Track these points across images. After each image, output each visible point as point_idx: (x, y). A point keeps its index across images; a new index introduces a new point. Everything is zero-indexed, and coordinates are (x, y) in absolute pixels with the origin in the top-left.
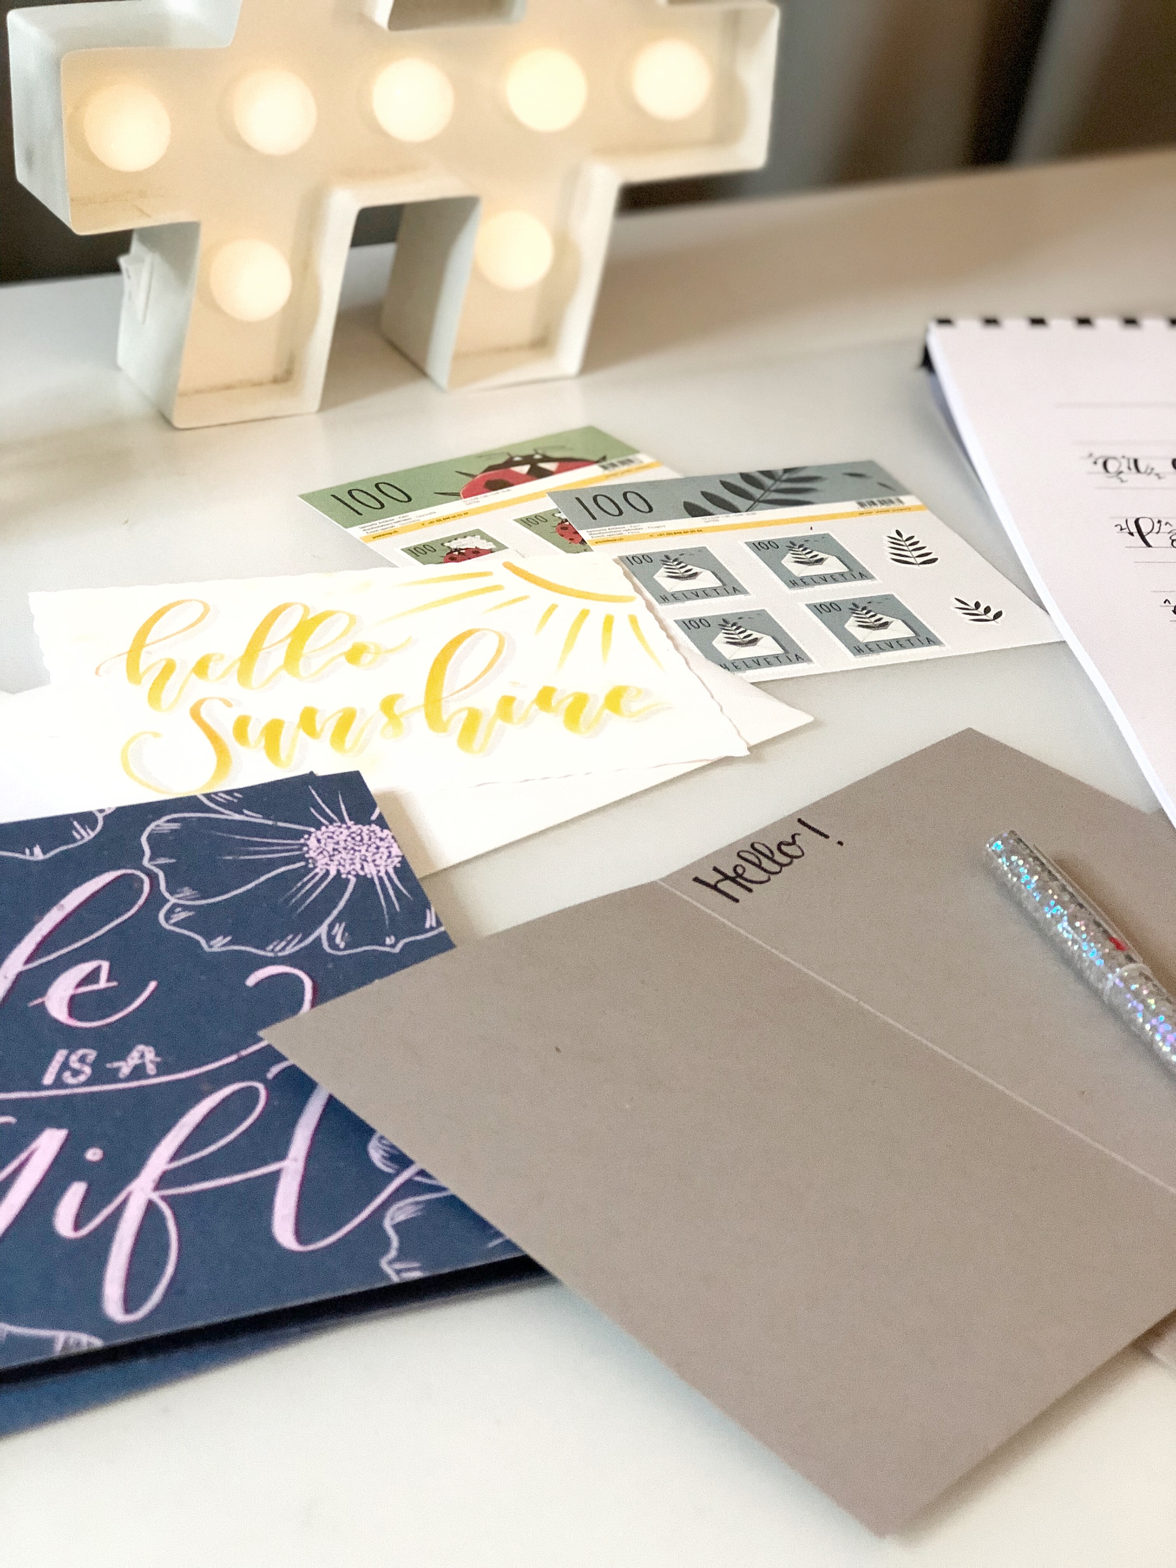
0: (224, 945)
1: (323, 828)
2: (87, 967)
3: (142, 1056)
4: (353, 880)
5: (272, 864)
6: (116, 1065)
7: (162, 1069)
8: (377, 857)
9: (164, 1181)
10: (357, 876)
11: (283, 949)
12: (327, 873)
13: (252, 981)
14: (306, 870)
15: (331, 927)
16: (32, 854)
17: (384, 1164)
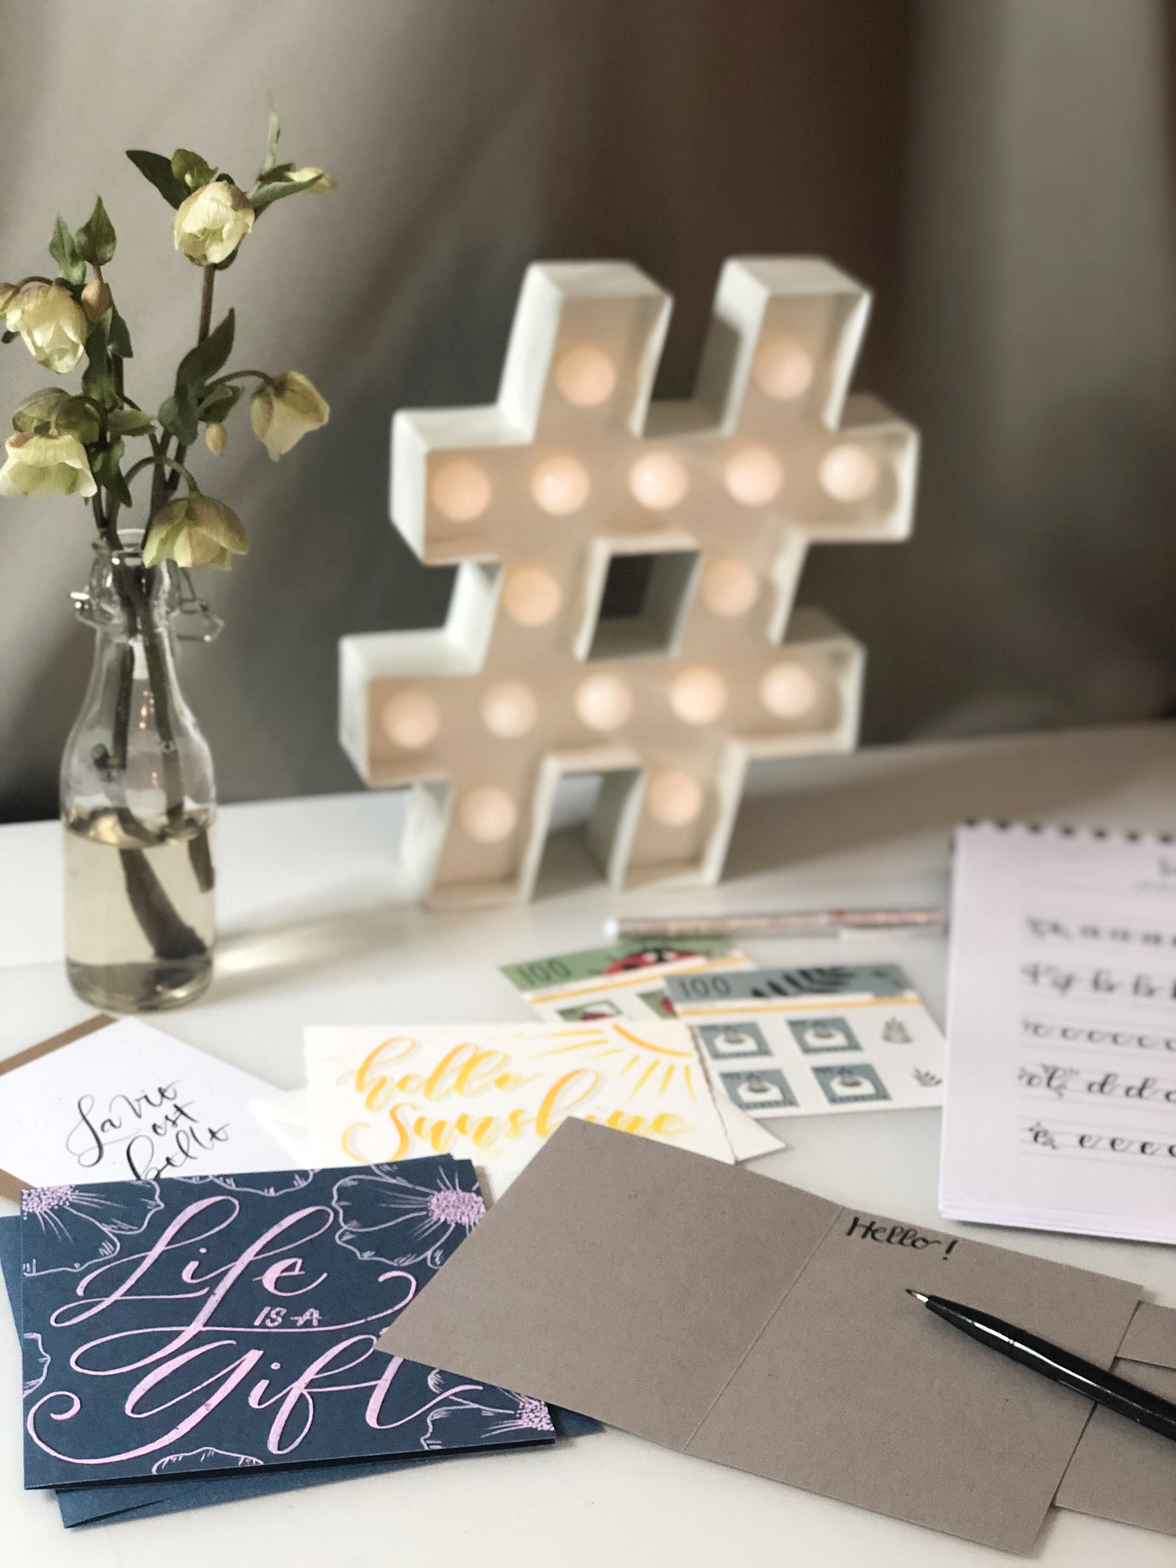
0: (370, 1257)
1: (442, 1193)
2: (289, 1262)
3: (312, 1315)
4: (453, 1225)
5: (408, 1211)
6: (296, 1318)
7: (321, 1323)
8: (471, 1213)
9: (311, 1384)
10: (457, 1223)
11: (404, 1262)
12: (439, 1219)
13: (381, 1279)
14: (427, 1217)
15: (435, 1252)
16: (268, 1192)
17: (436, 1389)
